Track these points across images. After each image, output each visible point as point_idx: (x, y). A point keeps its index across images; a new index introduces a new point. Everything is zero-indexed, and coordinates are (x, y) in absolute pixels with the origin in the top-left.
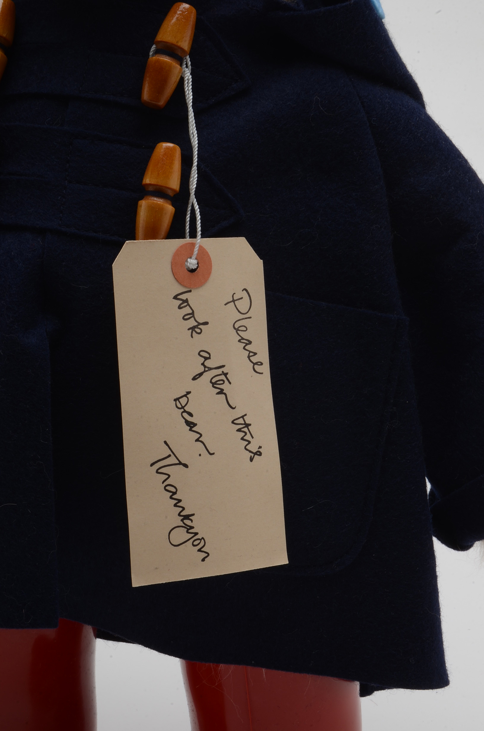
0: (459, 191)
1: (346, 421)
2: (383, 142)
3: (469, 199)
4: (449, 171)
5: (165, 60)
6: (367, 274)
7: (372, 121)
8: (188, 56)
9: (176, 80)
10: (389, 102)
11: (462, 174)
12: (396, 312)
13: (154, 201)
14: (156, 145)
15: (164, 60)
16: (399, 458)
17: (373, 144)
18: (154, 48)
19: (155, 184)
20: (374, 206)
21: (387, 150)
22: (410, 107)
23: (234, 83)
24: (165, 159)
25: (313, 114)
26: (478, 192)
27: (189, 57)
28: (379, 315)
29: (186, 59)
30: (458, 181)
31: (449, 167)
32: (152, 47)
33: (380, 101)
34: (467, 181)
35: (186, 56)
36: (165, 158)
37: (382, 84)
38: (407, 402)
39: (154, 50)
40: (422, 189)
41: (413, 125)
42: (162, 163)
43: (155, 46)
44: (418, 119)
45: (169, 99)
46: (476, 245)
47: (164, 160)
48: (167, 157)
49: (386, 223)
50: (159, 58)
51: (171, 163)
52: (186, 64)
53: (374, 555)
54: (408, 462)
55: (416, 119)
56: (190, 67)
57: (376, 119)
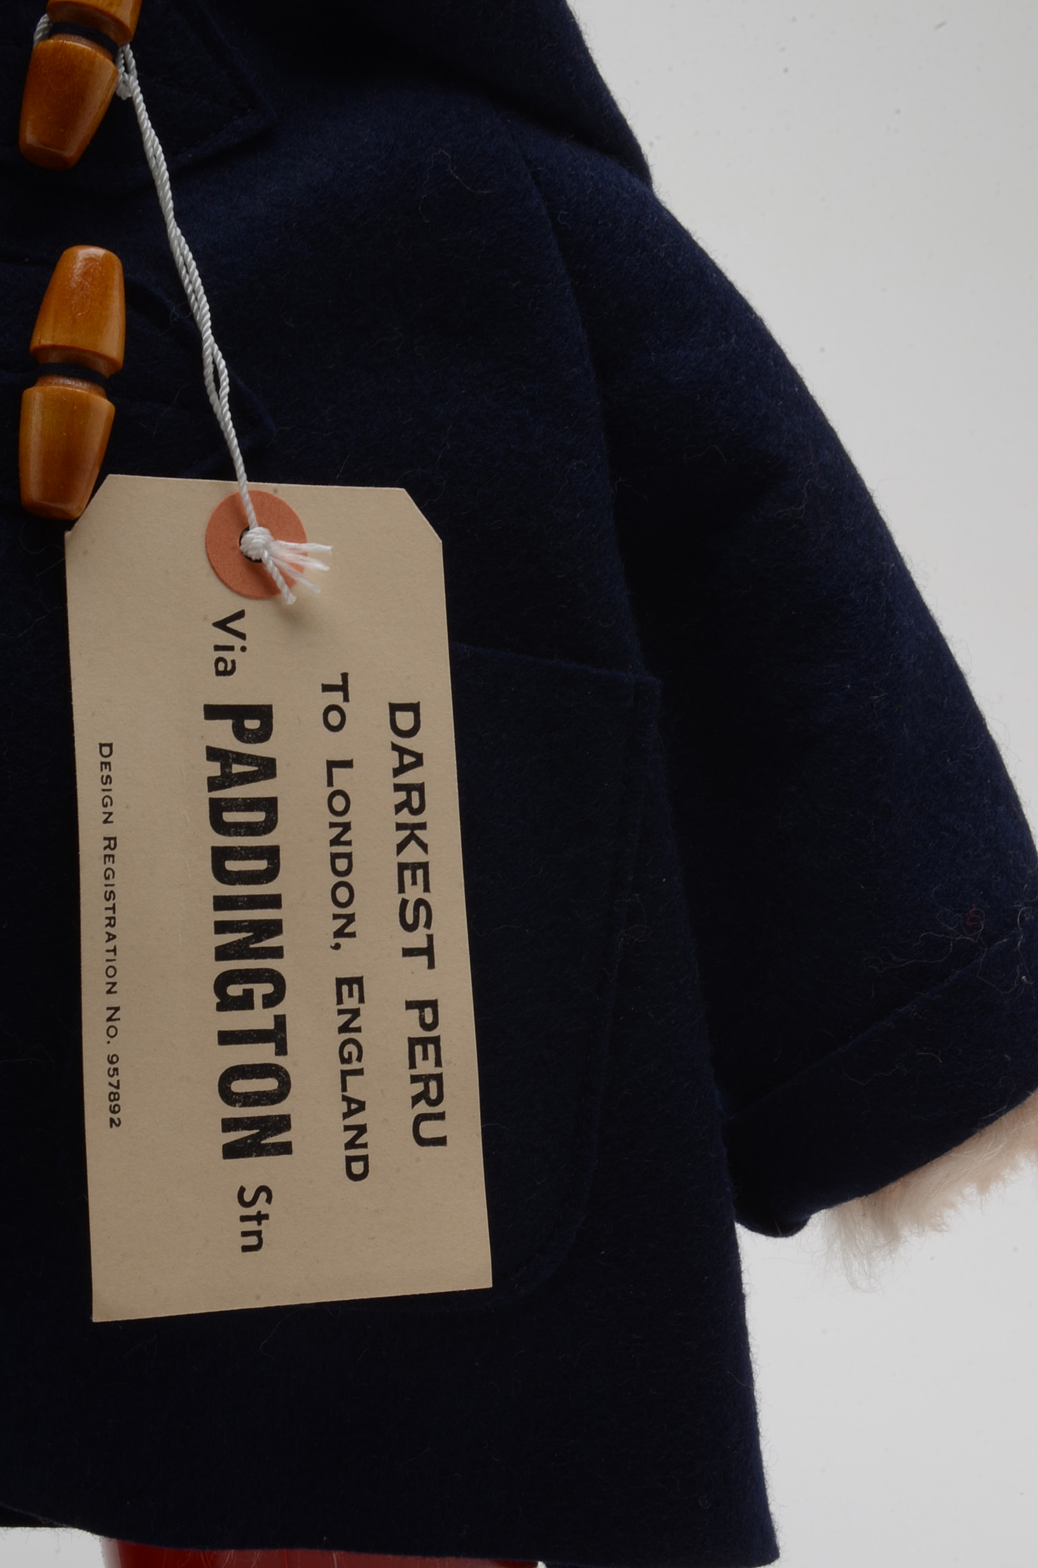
0: (757, 387)
1: (527, 930)
2: (585, 267)
3: (779, 404)
4: (733, 340)
5: (79, 47)
6: (563, 576)
7: (559, 217)
8: (129, 46)
9: (106, 97)
10: (592, 177)
11: (759, 349)
12: (631, 667)
13: (66, 388)
14: (61, 253)
15: (75, 47)
16: (652, 1016)
17: (562, 271)
18: (44, 23)
19: (67, 344)
20: (572, 415)
21: (594, 287)
22: (637, 191)
23: (236, 117)
24: (89, 286)
25: (425, 196)
26: (795, 390)
27: (131, 48)
28: (594, 672)
29: (123, 52)
30: (753, 364)
31: (732, 332)
32: (39, 21)
33: (573, 172)
34: (772, 364)
35: (125, 44)
36: (89, 283)
37: (572, 136)
38: (664, 880)
39: (45, 29)
40: (677, 379)
41: (648, 231)
42: (80, 295)
43: (45, 20)
44: (656, 219)
45: (88, 142)
46: (802, 509)
47: (86, 287)
48: (93, 280)
49: (600, 457)
50: (65, 42)
51: (105, 295)
52: (126, 65)
53: (603, 1253)
54: (673, 1023)
55: (653, 218)
56: (135, 72)
57: (566, 213)
